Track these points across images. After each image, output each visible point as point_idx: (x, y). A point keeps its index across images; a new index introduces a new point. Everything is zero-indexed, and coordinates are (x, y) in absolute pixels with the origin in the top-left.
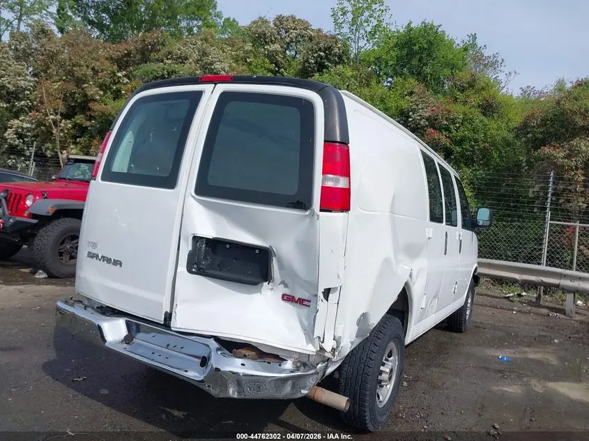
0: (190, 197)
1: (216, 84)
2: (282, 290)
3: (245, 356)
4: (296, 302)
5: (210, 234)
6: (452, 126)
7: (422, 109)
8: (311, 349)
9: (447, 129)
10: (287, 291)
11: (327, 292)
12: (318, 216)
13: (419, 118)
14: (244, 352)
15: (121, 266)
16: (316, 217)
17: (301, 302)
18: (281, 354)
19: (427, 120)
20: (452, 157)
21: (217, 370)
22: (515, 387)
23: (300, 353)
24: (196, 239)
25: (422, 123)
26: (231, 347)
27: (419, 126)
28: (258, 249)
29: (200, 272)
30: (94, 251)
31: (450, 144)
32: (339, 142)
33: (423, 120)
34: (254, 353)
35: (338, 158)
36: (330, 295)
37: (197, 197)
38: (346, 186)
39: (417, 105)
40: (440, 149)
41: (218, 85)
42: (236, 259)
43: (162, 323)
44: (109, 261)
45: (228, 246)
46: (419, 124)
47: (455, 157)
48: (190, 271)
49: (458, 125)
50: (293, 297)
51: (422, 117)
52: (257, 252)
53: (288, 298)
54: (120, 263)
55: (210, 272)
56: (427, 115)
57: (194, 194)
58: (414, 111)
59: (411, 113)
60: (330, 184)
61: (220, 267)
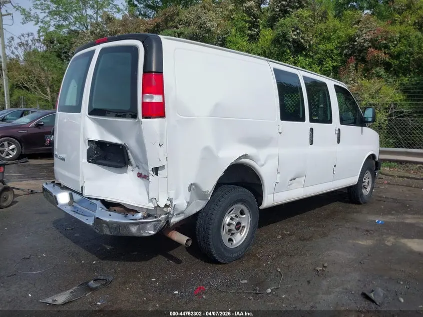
0: (86, 116)
3: (115, 210)
4: (143, 177)
6: (390, 44)
7: (366, 33)
8: (151, 206)
9: (386, 47)
10: (140, 171)
11: (156, 170)
12: (142, 122)
13: (363, 41)
14: (116, 208)
17: (145, 177)
18: (137, 210)
19: (370, 42)
20: (392, 69)
21: (98, 218)
22: (368, 241)
23: (147, 209)
24: (90, 141)
25: (365, 44)
26: (108, 205)
27: (364, 48)
29: (93, 161)
31: (390, 59)
32: (154, 72)
33: (367, 43)
34: (122, 209)
35: (154, 83)
36: (159, 172)
37: (89, 116)
38: (161, 101)
39: (361, 31)
40: (381, 64)
42: (112, 153)
43: (81, 193)
45: (108, 145)
46: (363, 46)
47: (394, 70)
48: (88, 161)
49: (395, 42)
50: (142, 174)
51: (365, 41)
52: (121, 147)
53: (140, 175)
55: (100, 161)
56: (370, 37)
58: (359, 36)
59: (357, 38)
60: (148, 100)
61: (105, 158)
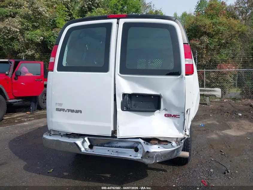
0: (118, 75)
1: (118, 19)
2: (165, 112)
3: (156, 144)
4: (172, 117)
5: (130, 92)
8: (181, 135)
10: (167, 113)
12: (185, 77)
15: (81, 113)
16: (184, 78)
17: (175, 116)
18: (168, 140)
21: (148, 152)
23: (177, 138)
24: (124, 95)
28: (153, 96)
29: (128, 109)
30: (60, 107)
36: (188, 111)
37: (121, 75)
41: (121, 20)
42: (142, 102)
43: (111, 136)
44: (72, 111)
45: (137, 96)
48: (123, 110)
50: (171, 115)
52: (152, 97)
53: (168, 116)
54: (81, 112)
57: (119, 74)
61: (135, 106)
